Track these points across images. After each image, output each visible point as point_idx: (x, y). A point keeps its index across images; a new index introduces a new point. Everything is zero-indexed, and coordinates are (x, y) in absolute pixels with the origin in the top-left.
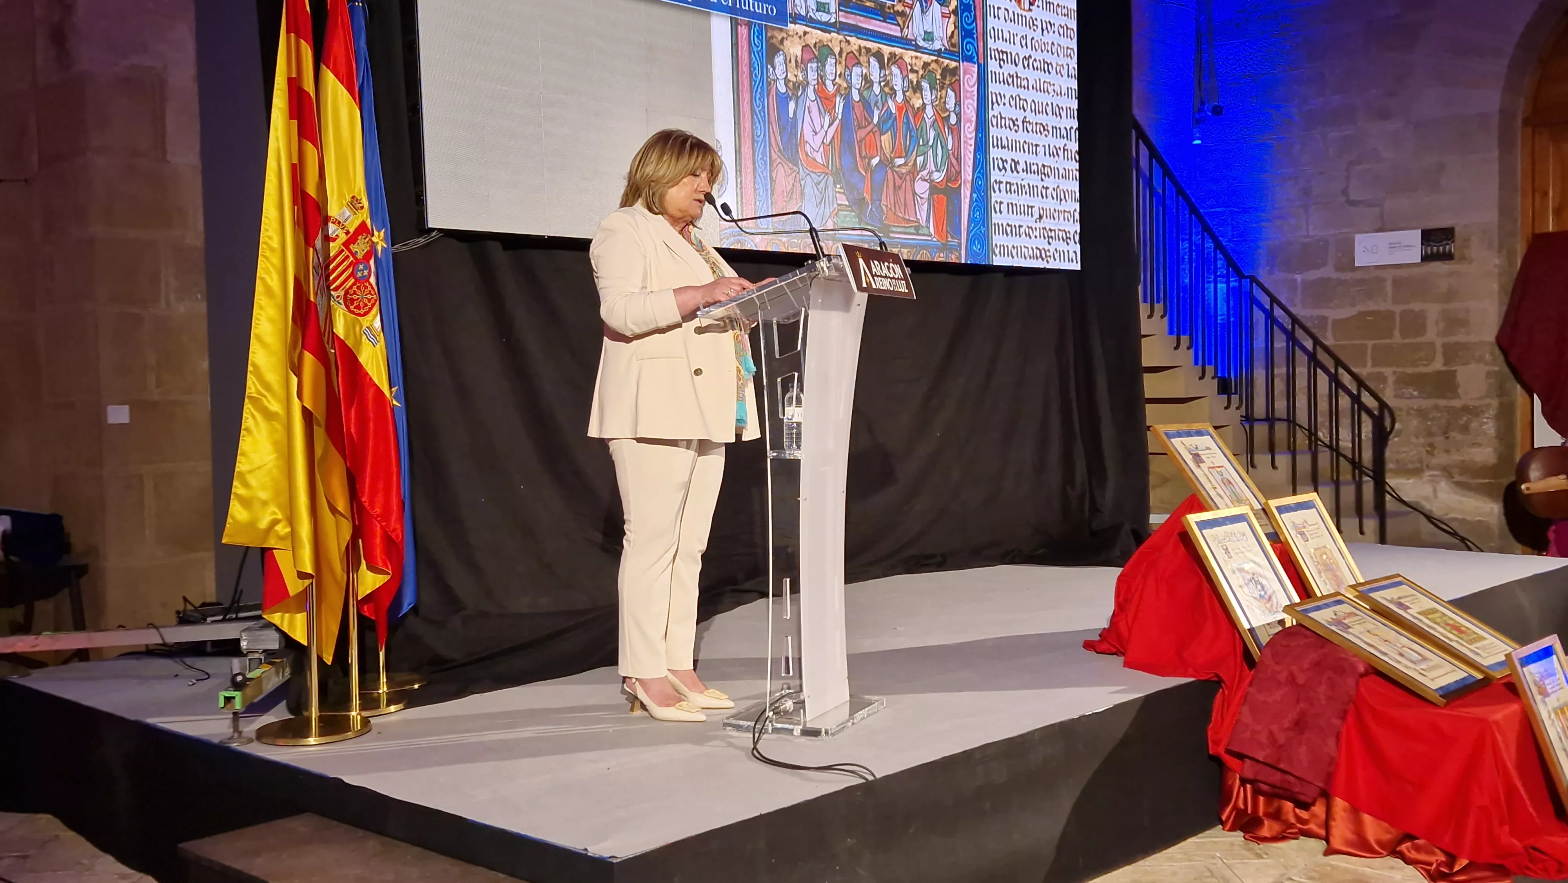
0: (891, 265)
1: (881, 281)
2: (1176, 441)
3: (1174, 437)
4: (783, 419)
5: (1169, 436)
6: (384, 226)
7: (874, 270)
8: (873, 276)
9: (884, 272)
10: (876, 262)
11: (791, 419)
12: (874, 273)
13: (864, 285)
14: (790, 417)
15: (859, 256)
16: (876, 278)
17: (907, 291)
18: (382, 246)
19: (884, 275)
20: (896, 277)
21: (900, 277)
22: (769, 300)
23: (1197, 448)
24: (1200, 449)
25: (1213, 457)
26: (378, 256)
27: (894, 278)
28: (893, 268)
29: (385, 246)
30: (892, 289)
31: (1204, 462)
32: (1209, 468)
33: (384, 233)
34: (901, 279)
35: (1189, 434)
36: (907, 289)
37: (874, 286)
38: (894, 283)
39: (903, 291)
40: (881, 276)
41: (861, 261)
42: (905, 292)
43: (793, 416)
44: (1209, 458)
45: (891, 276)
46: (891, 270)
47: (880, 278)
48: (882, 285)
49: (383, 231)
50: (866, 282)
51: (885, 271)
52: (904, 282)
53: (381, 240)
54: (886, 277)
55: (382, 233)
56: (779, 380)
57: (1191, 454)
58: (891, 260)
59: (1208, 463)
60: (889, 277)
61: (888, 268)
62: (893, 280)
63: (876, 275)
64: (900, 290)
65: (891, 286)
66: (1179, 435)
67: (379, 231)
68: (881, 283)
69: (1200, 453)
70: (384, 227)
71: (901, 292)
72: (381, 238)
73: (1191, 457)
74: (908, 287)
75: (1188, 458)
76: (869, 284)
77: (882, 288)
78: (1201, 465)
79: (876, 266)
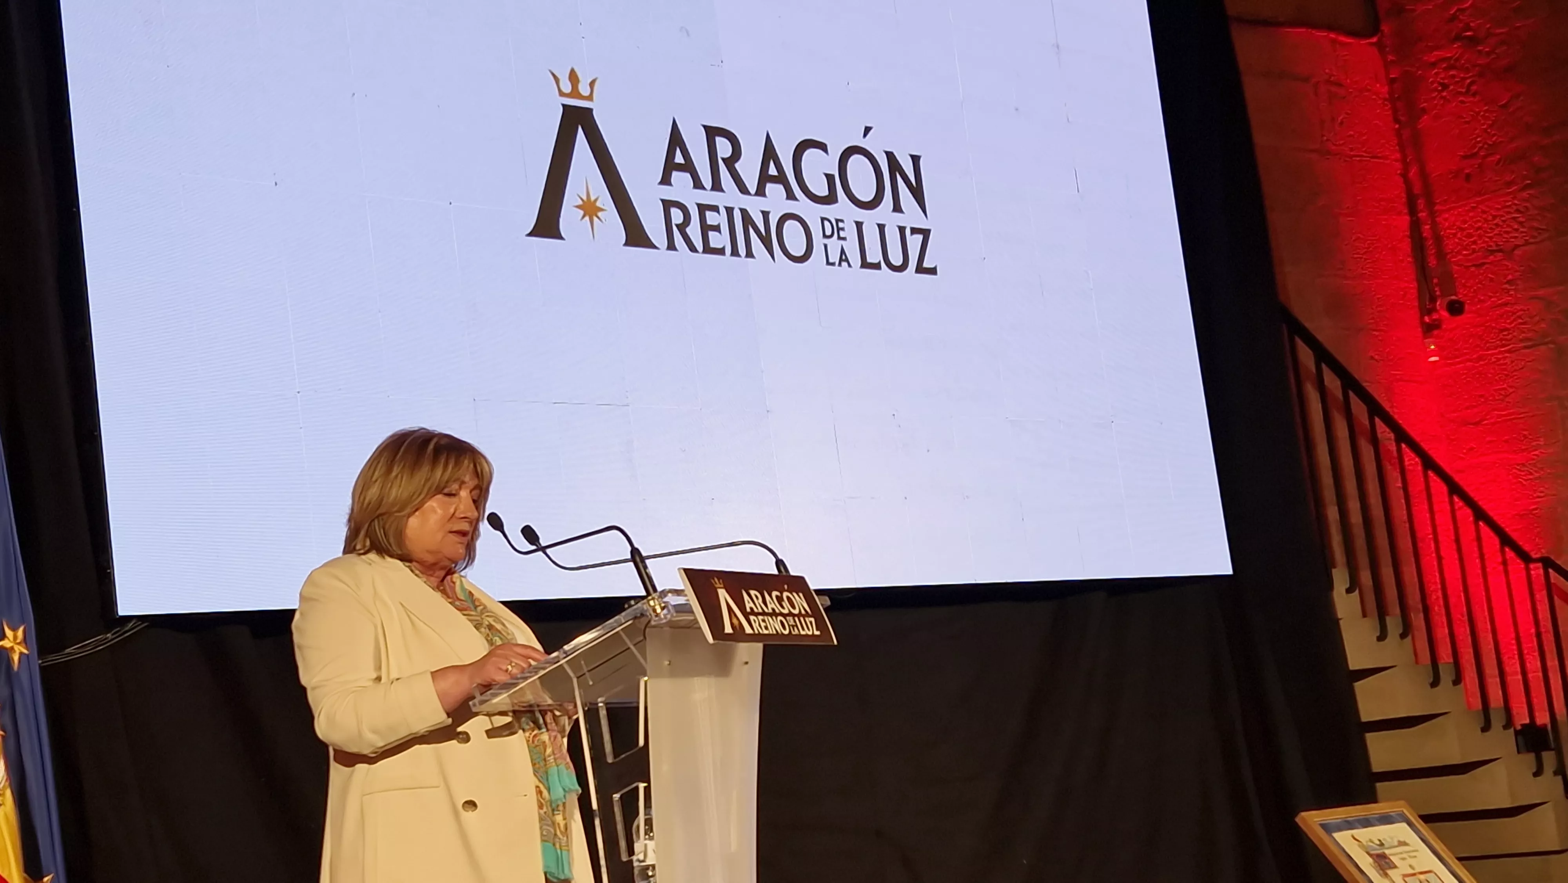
0: (785, 594)
1: (764, 621)
2: (1343, 837)
3: (1339, 829)
4: (631, 862)
5: (1328, 828)
6: (23, 621)
7: (749, 605)
8: (746, 616)
9: (770, 606)
10: (753, 592)
11: (643, 861)
12: (748, 610)
13: (728, 629)
14: (641, 857)
15: (718, 585)
16: (752, 618)
17: (817, 633)
18: (21, 654)
19: (771, 611)
20: (796, 612)
21: (803, 612)
22: (589, 671)
23: (1382, 844)
24: (1386, 845)
25: (1410, 857)
26: (13, 669)
27: (790, 614)
28: (788, 598)
29: (25, 651)
30: (786, 632)
31: (1395, 867)
32: (1405, 876)
33: (24, 632)
34: (807, 615)
35: (1366, 823)
36: (817, 630)
37: (748, 630)
38: (792, 623)
39: (810, 633)
40: (764, 614)
41: (722, 594)
42: (813, 635)
43: (645, 856)
44: (1403, 859)
45: (786, 611)
46: (786, 603)
47: (760, 617)
48: (766, 628)
49: (21, 629)
50: (732, 624)
51: (772, 605)
52: (812, 620)
53: (19, 644)
54: (774, 614)
55: (20, 633)
56: (616, 796)
57: (1371, 855)
58: (786, 587)
59: (1403, 868)
60: (781, 614)
61: (780, 599)
62: (790, 619)
63: (752, 612)
64: (803, 633)
65: (784, 628)
66: (1349, 825)
67: (14, 629)
68: (763, 624)
69: (1387, 852)
70: (23, 623)
71: (807, 635)
72: (18, 641)
73: (1370, 860)
74: (820, 625)
75: (1366, 863)
76: (738, 629)
77: (766, 632)
78: (1390, 872)
79: (752, 600)
